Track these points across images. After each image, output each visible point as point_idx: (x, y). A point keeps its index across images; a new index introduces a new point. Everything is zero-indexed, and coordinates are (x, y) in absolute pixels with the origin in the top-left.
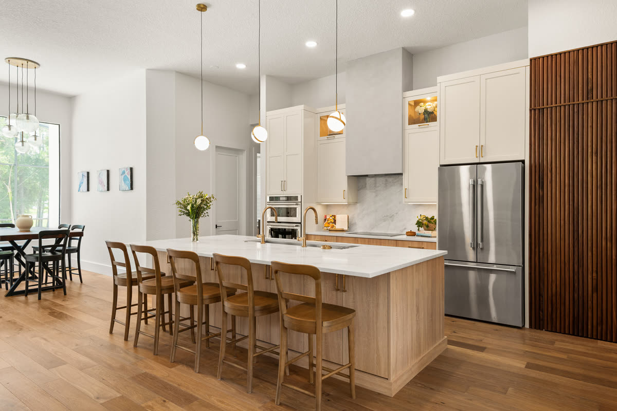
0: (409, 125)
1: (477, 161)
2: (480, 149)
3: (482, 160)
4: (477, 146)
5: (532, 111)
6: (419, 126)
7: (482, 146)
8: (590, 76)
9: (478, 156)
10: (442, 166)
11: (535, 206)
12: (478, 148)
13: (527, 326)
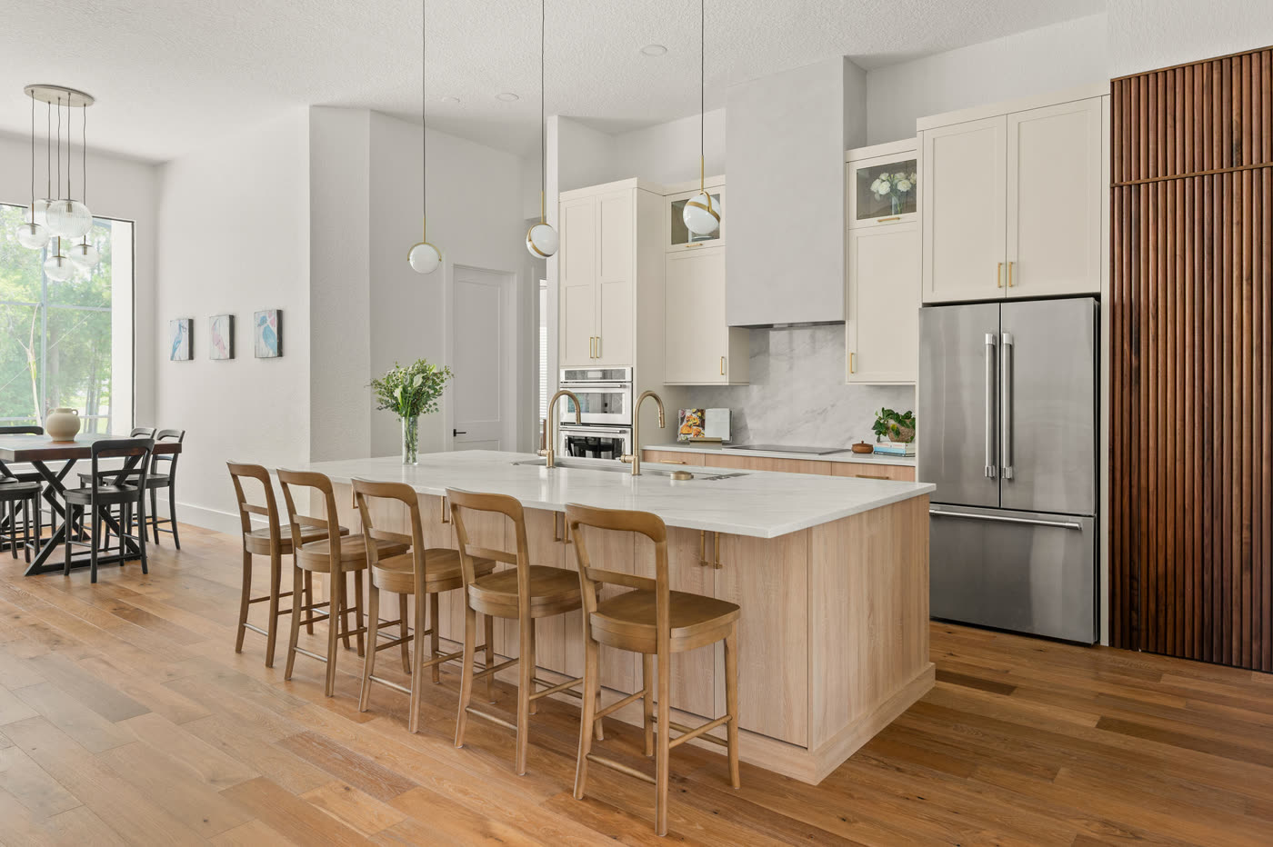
0: (858, 218)
1: (1001, 295)
3: (1011, 294)
4: (1000, 264)
5: (1116, 189)
7: (1011, 263)
9: (1003, 283)
10: (926, 305)
11: (1122, 390)
12: (1003, 268)
13: (1105, 641)
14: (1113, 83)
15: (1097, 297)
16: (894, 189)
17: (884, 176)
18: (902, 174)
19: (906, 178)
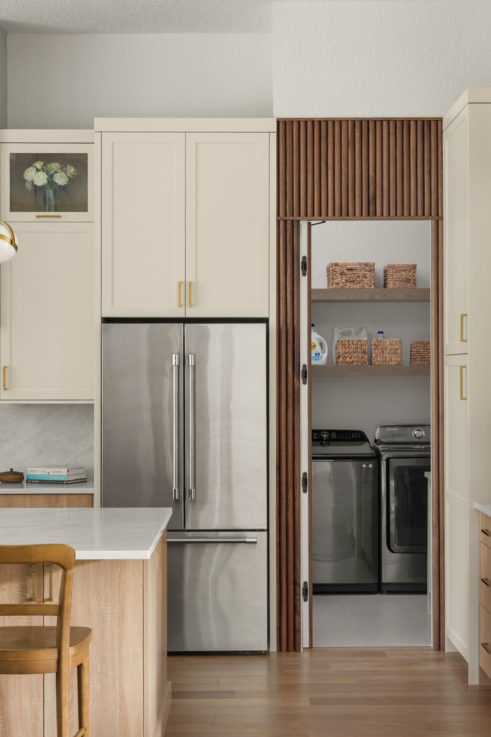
0: (12, 210)
1: (180, 314)
2: (187, 289)
3: (191, 313)
4: (180, 283)
5: (282, 223)
6: (38, 217)
7: (191, 283)
8: (371, 173)
9: (183, 303)
10: (107, 320)
11: (287, 410)
12: (183, 286)
13: (274, 648)
14: (278, 123)
15: (265, 321)
16: (51, 182)
17: (39, 165)
18: (58, 165)
19: (63, 171)
